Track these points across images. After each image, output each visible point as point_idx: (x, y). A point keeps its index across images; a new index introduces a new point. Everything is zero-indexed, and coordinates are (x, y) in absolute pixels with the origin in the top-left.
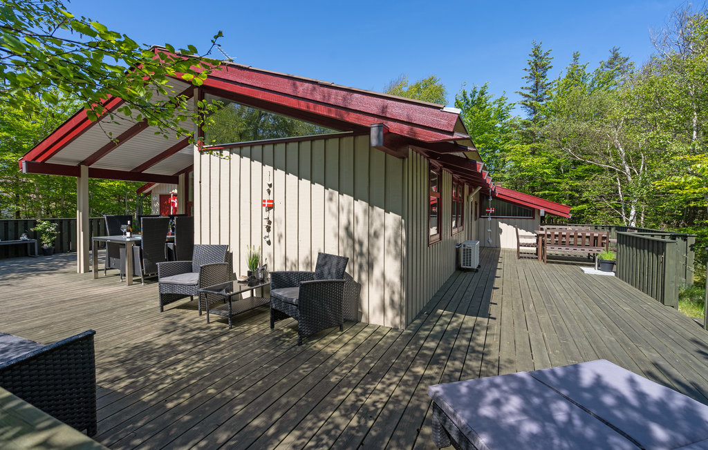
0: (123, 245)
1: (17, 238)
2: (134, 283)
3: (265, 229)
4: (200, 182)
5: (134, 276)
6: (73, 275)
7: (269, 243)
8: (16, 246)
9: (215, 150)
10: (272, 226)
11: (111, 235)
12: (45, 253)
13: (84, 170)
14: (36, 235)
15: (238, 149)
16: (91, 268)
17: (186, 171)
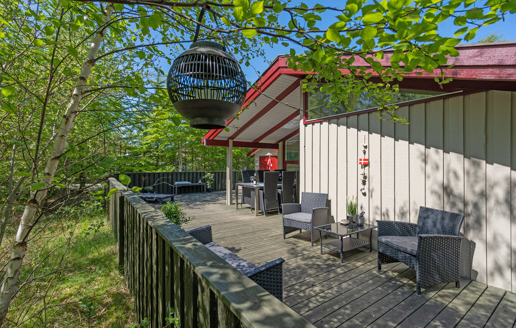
0: (253, 189)
1: (197, 182)
2: (259, 214)
3: (360, 182)
4: (305, 147)
5: (259, 210)
6: (225, 206)
7: (364, 194)
8: (197, 186)
9: (317, 122)
10: (367, 180)
11: (244, 182)
12: (208, 191)
13: (231, 142)
14: (204, 181)
15: (336, 120)
16: (234, 201)
17: (284, 140)
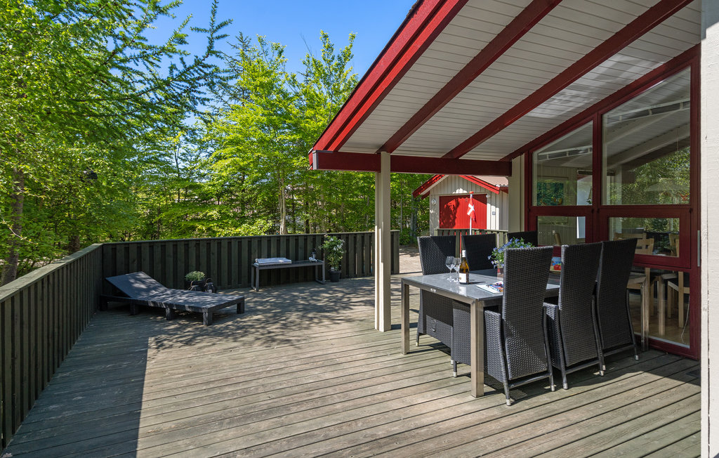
1: (306, 258)
8: (305, 269)
12: (331, 278)
14: (322, 255)
17: (528, 150)
